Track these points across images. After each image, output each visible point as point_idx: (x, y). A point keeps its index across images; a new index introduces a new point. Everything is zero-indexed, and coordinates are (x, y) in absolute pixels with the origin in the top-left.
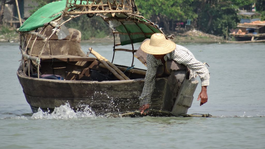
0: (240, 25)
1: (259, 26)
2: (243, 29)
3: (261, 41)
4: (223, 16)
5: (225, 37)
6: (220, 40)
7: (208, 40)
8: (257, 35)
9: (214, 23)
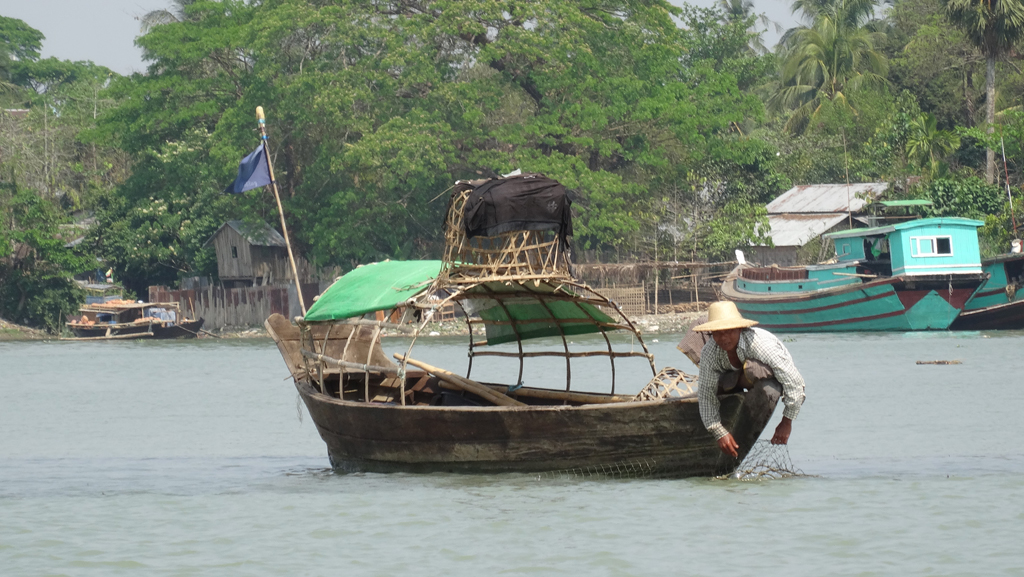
0: (84, 308)
1: (119, 309)
2: (91, 316)
3: (124, 336)
4: (46, 292)
5: (49, 330)
6: (41, 335)
7: (18, 336)
8: (116, 325)
9: (29, 305)
